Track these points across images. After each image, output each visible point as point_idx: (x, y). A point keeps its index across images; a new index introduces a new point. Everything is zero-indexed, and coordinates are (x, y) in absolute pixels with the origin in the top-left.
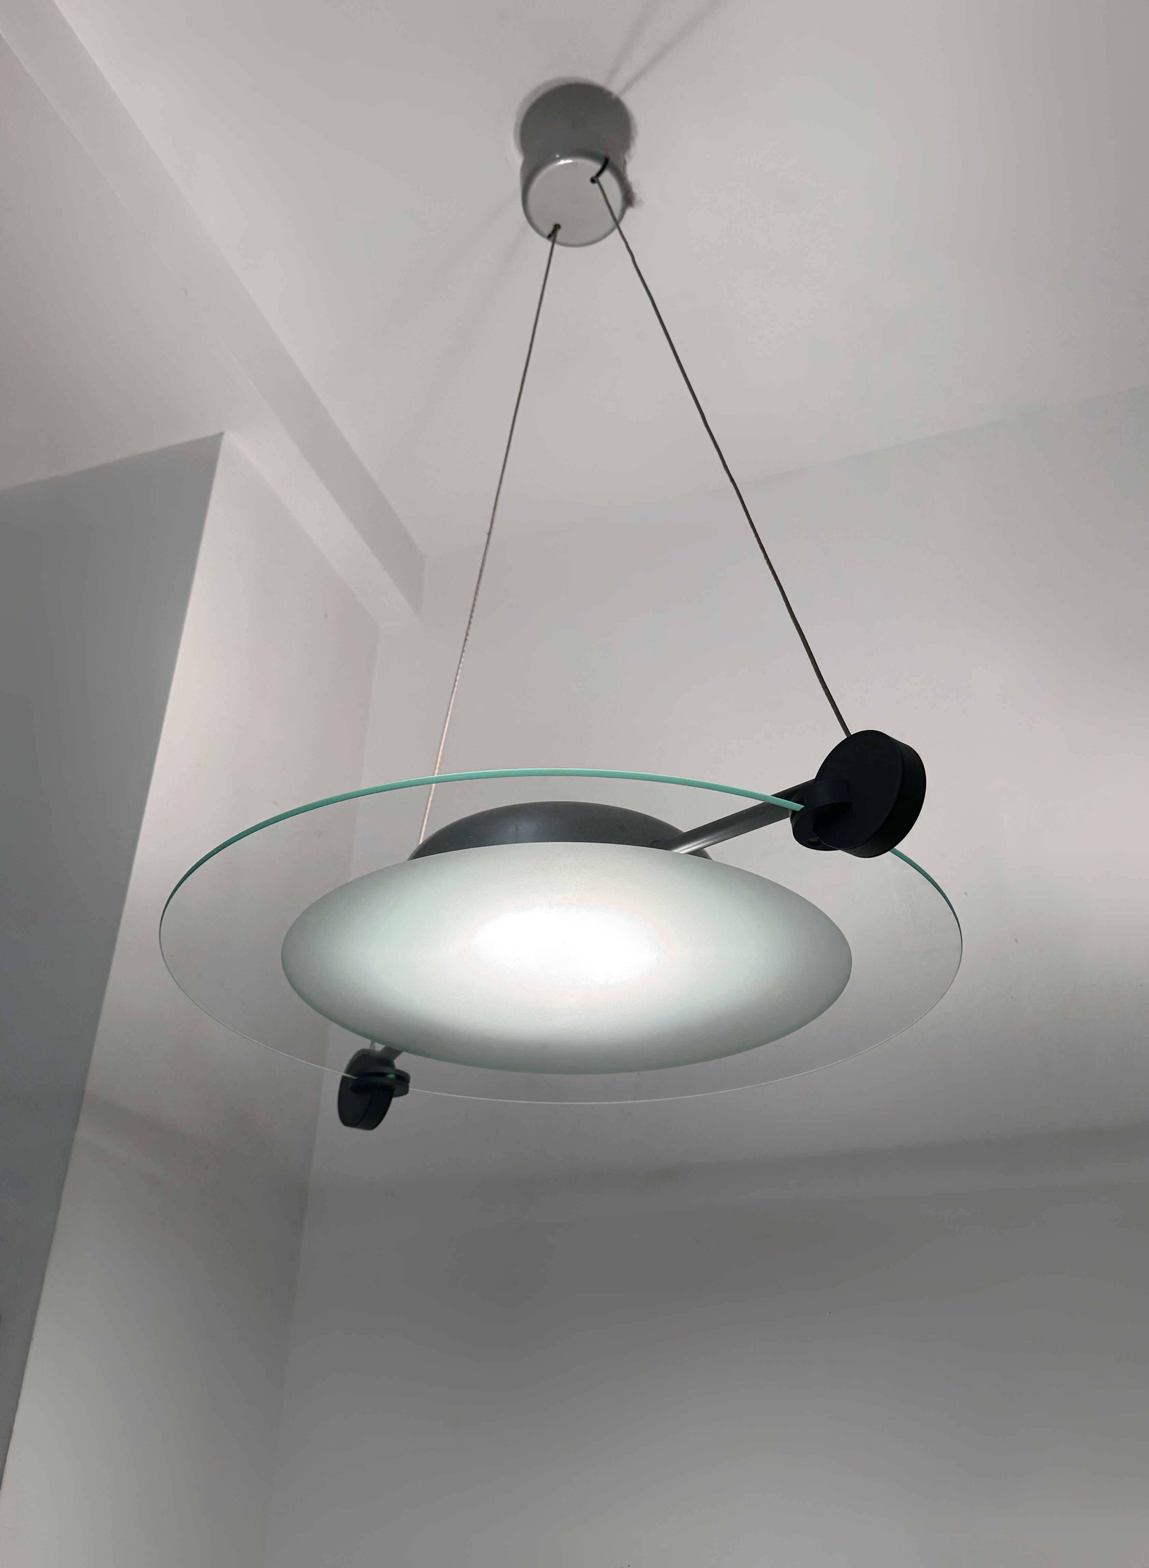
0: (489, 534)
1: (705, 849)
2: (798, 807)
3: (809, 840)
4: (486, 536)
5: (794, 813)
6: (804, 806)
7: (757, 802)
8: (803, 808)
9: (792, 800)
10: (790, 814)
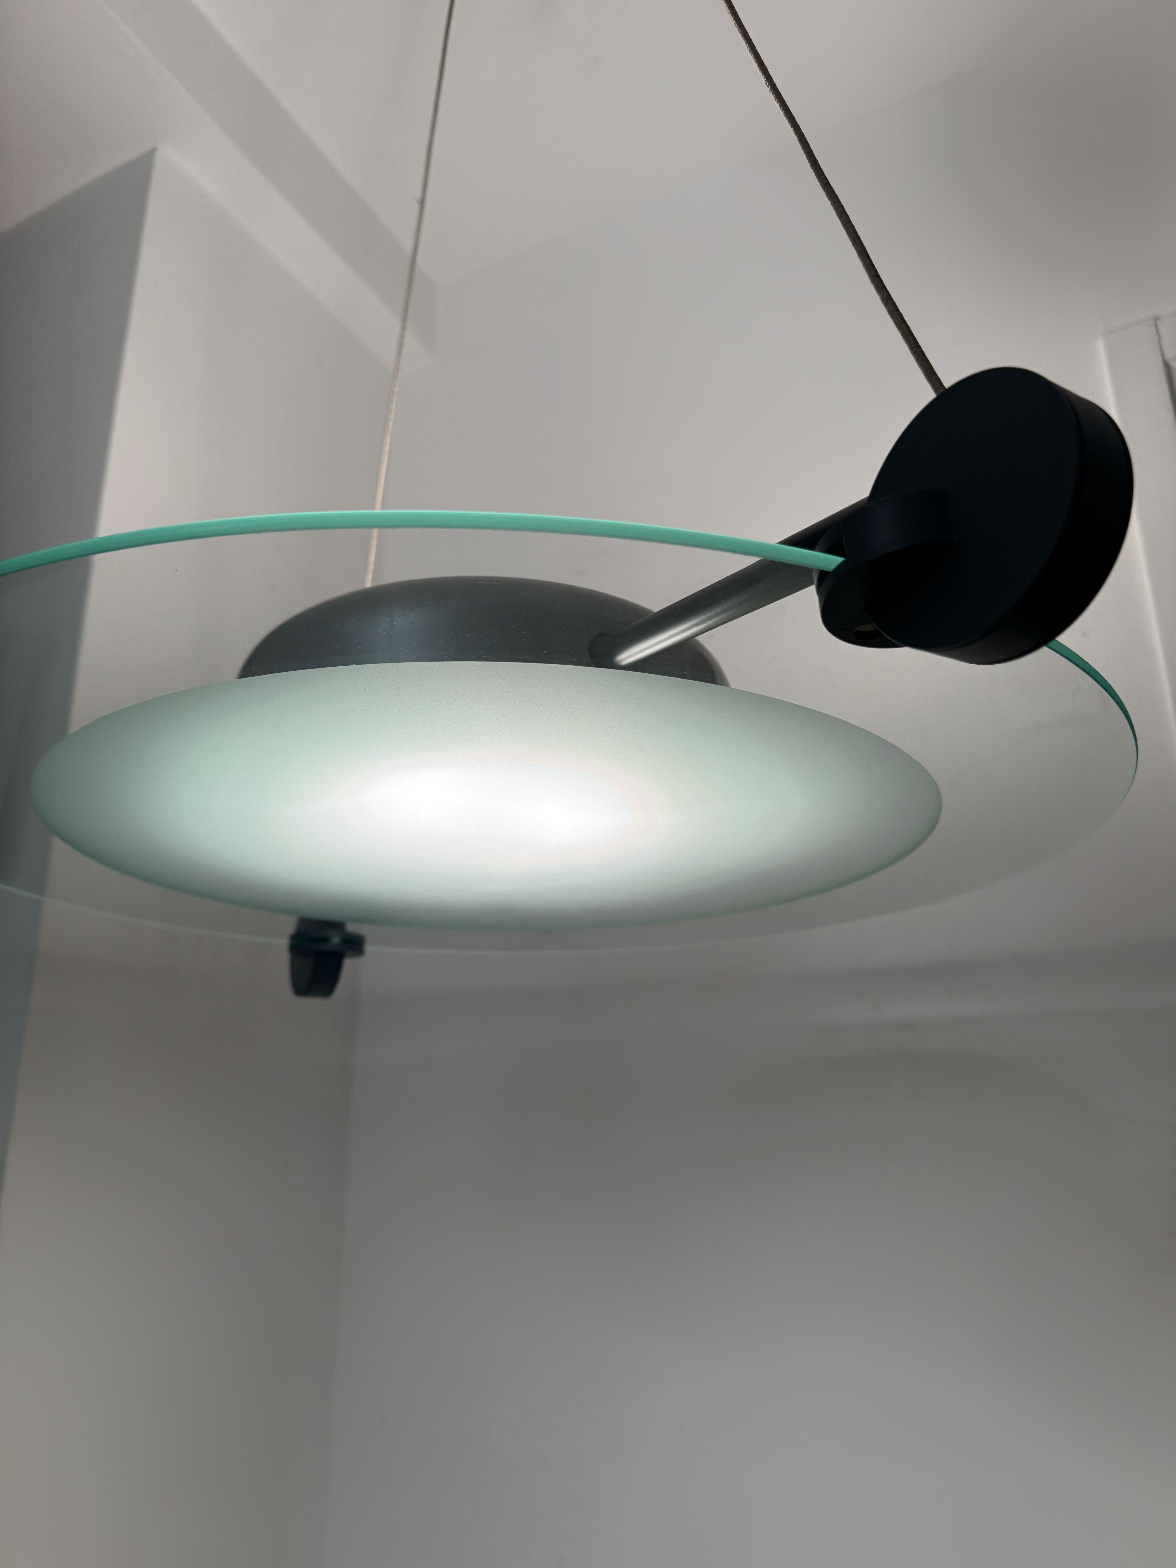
0: (422, 203)
1: (697, 638)
2: (832, 561)
3: (857, 629)
4: (417, 207)
5: (823, 575)
6: (839, 560)
7: (749, 561)
8: (842, 564)
9: (817, 547)
10: (815, 580)
